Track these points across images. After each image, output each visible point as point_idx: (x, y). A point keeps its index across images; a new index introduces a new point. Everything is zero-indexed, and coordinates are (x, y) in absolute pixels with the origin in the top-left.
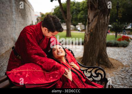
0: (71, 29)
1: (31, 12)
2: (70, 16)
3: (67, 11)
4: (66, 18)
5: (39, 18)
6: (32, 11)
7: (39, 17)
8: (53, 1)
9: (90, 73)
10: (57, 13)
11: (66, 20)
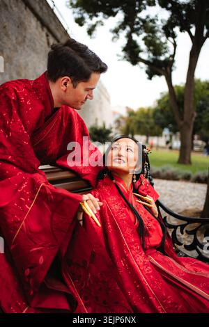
0: (196, 148)
1: (101, 103)
2: (193, 115)
3: (186, 102)
4: (182, 119)
5: (121, 120)
6: (104, 100)
7: (122, 117)
8: (153, 78)
9: (193, 236)
10: (165, 108)
11: (181, 123)
